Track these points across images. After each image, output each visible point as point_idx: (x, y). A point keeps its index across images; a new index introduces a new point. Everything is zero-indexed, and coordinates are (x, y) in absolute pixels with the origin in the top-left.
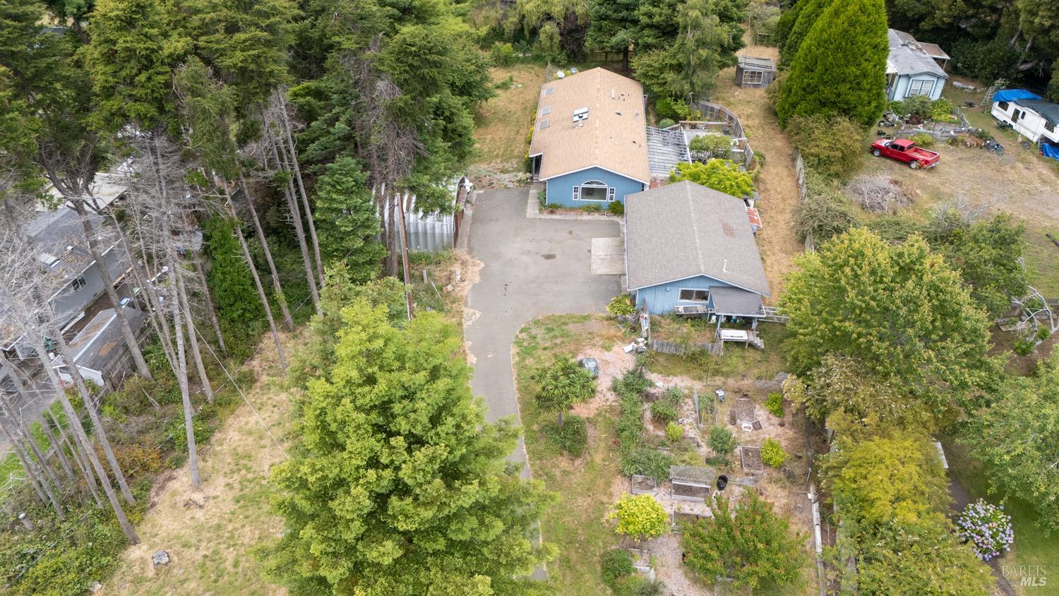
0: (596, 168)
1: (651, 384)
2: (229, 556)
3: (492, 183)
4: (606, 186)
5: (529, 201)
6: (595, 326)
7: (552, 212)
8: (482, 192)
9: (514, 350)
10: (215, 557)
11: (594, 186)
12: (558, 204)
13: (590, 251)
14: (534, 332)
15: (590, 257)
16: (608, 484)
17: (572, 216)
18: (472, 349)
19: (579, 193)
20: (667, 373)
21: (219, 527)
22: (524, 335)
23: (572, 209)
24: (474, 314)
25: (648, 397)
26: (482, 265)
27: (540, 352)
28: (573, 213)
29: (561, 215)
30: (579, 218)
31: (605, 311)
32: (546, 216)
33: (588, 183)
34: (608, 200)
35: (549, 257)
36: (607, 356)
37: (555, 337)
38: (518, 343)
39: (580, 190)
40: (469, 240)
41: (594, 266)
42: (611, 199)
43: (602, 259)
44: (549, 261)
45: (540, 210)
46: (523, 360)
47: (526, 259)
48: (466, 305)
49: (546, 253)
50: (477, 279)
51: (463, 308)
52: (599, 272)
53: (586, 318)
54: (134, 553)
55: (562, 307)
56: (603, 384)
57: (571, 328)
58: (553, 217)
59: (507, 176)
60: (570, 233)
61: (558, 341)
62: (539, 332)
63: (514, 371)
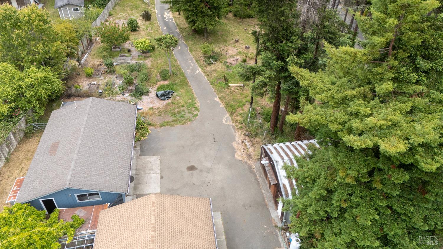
6: (157, 120)
9: (198, 105)
13: (162, 177)
14: (191, 115)
15: (161, 171)
18: (219, 104)
22: (195, 113)
24: (226, 121)
25: (132, 91)
26: (236, 156)
27: (186, 105)
31: (151, 130)
35: (192, 168)
36: (151, 106)
37: (179, 112)
38: (196, 109)
41: (158, 162)
43: (152, 169)
44: (191, 164)
46: (193, 101)
47: (208, 165)
48: (233, 126)
49: (195, 172)
50: (235, 144)
52: (155, 158)
53: (162, 125)
55: (177, 129)
56: (153, 94)
57: (171, 119)
61: (177, 110)
62: (187, 115)
63: (195, 96)
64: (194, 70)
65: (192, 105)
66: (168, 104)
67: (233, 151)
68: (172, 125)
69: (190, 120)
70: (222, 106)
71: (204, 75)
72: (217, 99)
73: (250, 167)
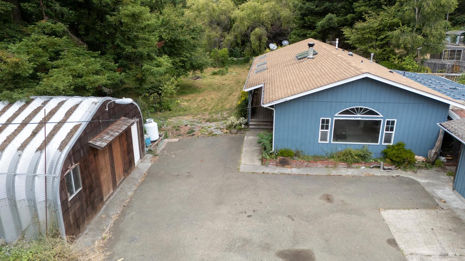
0: (367, 79)
3: (193, 131)
4: (380, 117)
5: (244, 149)
7: (283, 163)
8: (177, 140)
11: (359, 117)
12: (293, 150)
13: (392, 242)
17: (319, 170)
19: (330, 132)
23: (317, 158)
28: (319, 165)
29: (298, 167)
30: (334, 172)
32: (273, 169)
33: (347, 112)
34: (381, 142)
39: (332, 126)
40: (123, 214)
42: (388, 140)
45: (263, 161)
49: (288, 246)
58: (287, 170)
59: (213, 124)
60: (328, 199)
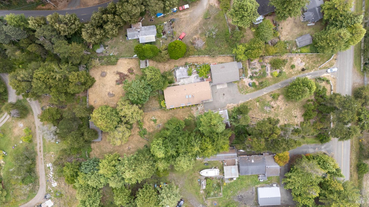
1: (250, 75)
2: (284, 114)
6: (240, 84)
8: (206, 111)
9: (247, 94)
10: (284, 115)
15: (223, 88)
16: (267, 78)
18: (248, 100)
20: (248, 74)
21: (281, 117)
22: (244, 94)
25: (253, 75)
26: (228, 104)
27: (247, 91)
31: (236, 84)
35: (224, 94)
36: (246, 82)
37: (244, 89)
38: (246, 94)
41: (225, 87)
44: (225, 94)
46: (249, 92)
47: (225, 98)
50: (232, 104)
51: (240, 103)
52: (227, 86)
53: (238, 86)
54: (286, 123)
55: (237, 90)
56: (251, 81)
57: (241, 88)
62: (243, 92)
63: (251, 93)
64: (265, 91)
65: (247, 92)
66: (247, 86)
67: (230, 103)
68: (238, 88)
69: (240, 93)
70: (247, 101)
71: (263, 95)
72: (250, 99)
73: (225, 107)
